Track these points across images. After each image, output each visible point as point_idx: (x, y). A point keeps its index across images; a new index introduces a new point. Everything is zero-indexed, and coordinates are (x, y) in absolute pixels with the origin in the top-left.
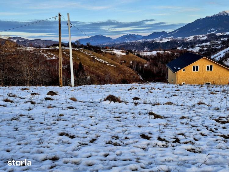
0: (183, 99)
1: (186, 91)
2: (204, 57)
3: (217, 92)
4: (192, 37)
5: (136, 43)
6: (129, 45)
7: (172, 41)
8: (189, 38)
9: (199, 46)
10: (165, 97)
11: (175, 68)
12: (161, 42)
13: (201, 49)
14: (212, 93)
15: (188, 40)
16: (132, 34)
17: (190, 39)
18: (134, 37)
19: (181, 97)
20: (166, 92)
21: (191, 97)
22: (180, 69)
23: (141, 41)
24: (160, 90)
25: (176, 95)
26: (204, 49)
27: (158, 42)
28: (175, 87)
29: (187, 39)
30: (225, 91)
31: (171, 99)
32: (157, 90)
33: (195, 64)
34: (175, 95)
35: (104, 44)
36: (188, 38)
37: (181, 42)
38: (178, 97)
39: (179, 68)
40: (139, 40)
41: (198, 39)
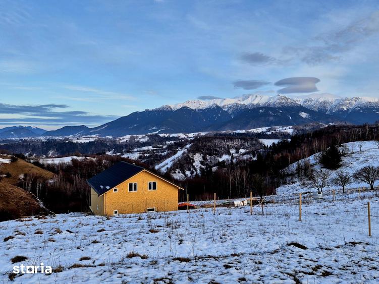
0: (107, 248)
1: (115, 231)
2: (145, 170)
3: (160, 228)
4: (127, 138)
5: (31, 141)
6: (18, 144)
7: (97, 142)
8: (123, 139)
9: (138, 151)
10: (78, 248)
11: (102, 187)
12: (79, 142)
13: (141, 155)
14: (152, 231)
15: (123, 141)
16: (24, 126)
17: (125, 140)
18: (28, 131)
19: (106, 245)
20: (81, 236)
21: (120, 243)
22: (109, 189)
23: (43, 139)
24: (71, 232)
25: (97, 240)
26: (145, 155)
27: (74, 141)
28: (99, 222)
29: (121, 140)
30: (170, 224)
31: (88, 251)
32: (65, 234)
33: (133, 180)
34: (95, 242)
36: (121, 138)
37: (112, 144)
38: (101, 244)
39: (108, 187)
40: (39, 138)
41: (136, 140)
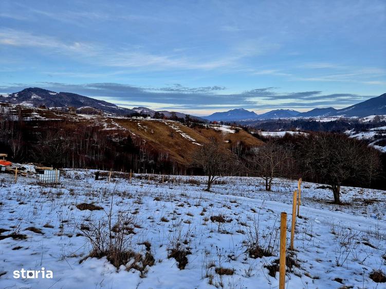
4: (371, 118)
5: (285, 120)
6: (275, 122)
7: (338, 121)
8: (366, 119)
9: (374, 130)
12: (321, 121)
13: (377, 134)
15: (366, 121)
16: (284, 109)
17: (368, 120)
18: (287, 113)
23: (295, 119)
26: (383, 135)
27: (317, 121)
29: (364, 120)
35: (243, 120)
36: (365, 118)
37: (354, 123)
40: (293, 118)
41: (381, 120)
